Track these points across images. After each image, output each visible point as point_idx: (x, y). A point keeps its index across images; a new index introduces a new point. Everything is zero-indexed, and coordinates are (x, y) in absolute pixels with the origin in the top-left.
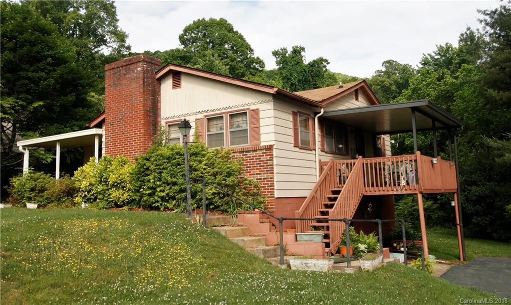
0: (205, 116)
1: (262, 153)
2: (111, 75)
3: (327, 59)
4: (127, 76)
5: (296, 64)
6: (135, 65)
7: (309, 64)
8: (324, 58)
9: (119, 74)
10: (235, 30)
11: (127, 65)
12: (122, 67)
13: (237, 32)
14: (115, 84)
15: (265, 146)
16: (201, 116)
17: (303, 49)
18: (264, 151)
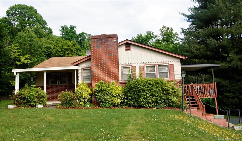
0: (145, 65)
1: (177, 83)
2: (95, 41)
3: (86, 33)
4: (107, 43)
5: (74, 34)
6: (112, 38)
7: (79, 34)
8: (85, 32)
9: (101, 41)
10: (38, 13)
11: (106, 38)
12: (103, 38)
13: (38, 14)
14: (98, 46)
15: (179, 80)
16: (143, 65)
17: (75, 27)
18: (178, 82)
